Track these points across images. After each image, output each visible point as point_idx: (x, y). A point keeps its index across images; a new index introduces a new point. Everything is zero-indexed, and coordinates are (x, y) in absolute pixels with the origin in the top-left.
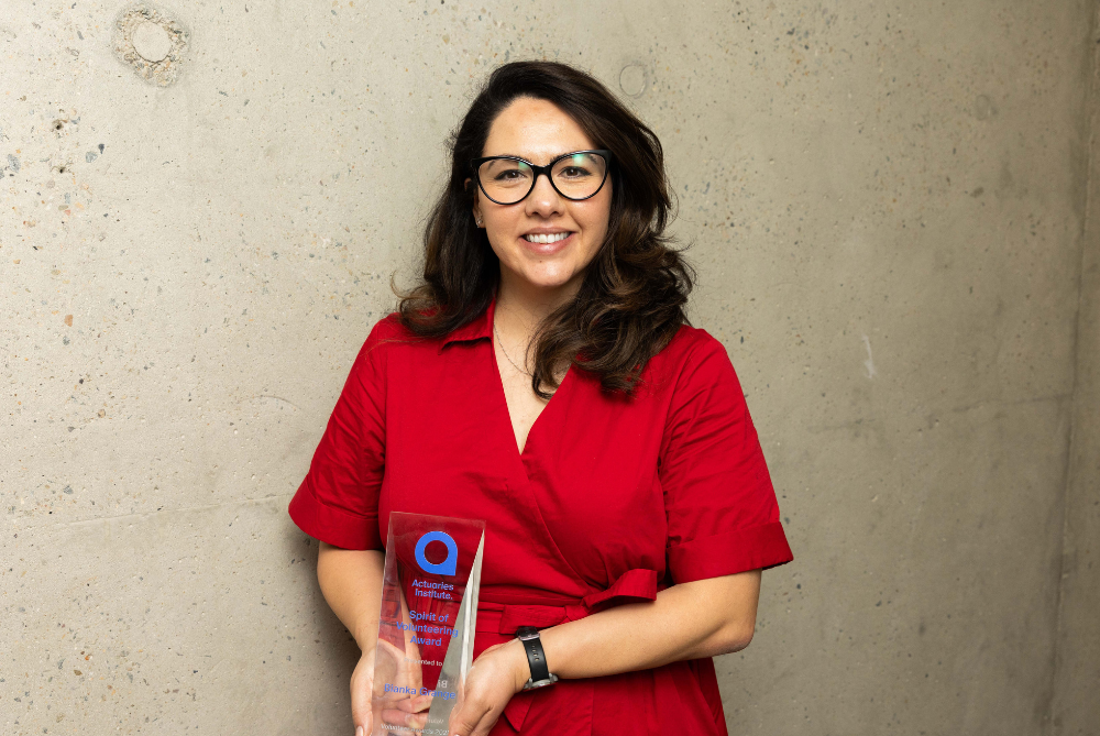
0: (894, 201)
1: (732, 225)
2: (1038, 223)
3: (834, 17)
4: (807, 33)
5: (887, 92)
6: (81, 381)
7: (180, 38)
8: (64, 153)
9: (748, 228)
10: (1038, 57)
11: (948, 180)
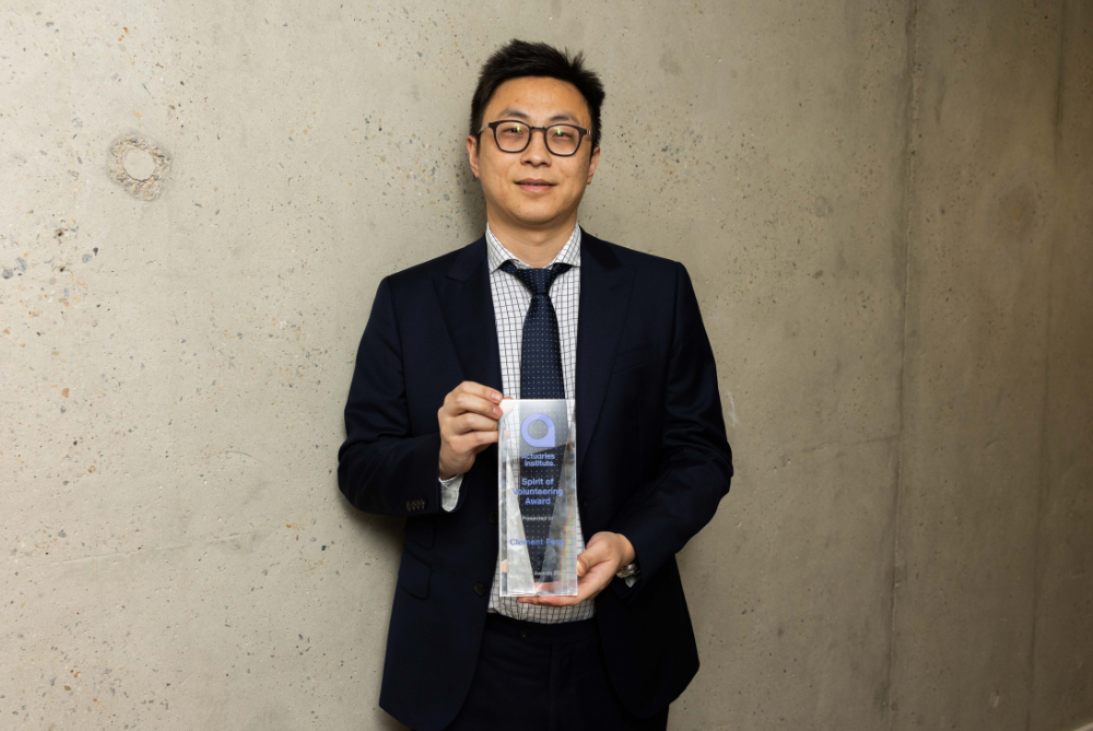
0: (751, 282)
2: (868, 298)
3: (700, 137)
4: (678, 150)
5: (743, 196)
6: (75, 443)
7: (163, 161)
8: (64, 256)
10: (865, 166)
11: (794, 265)
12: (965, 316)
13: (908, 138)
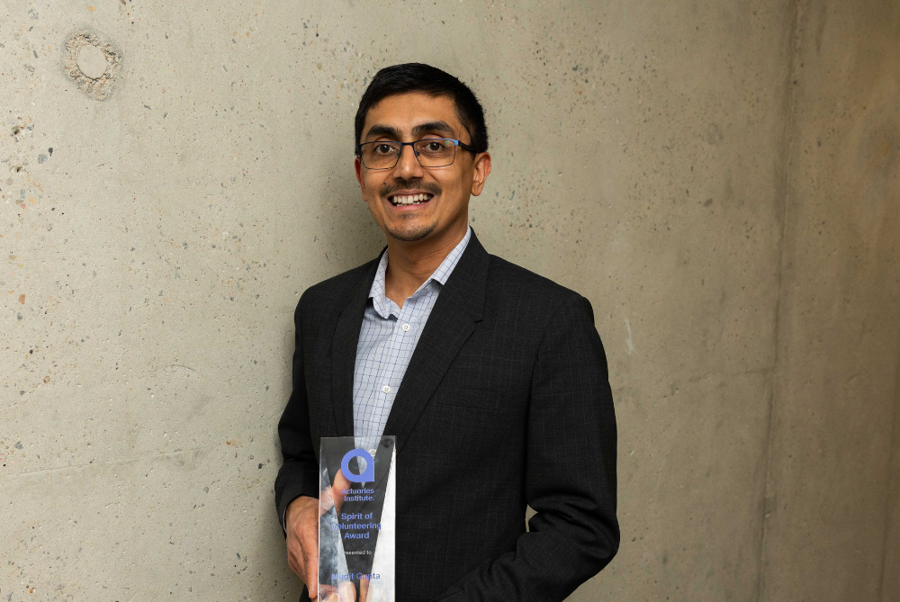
0: (649, 208)
1: (531, 226)
2: (751, 228)
3: (607, 57)
4: (587, 69)
5: (643, 120)
6: (31, 352)
7: (114, 58)
8: (21, 155)
9: (542, 228)
10: (752, 94)
11: (687, 192)
12: (835, 250)
13: (791, 68)
